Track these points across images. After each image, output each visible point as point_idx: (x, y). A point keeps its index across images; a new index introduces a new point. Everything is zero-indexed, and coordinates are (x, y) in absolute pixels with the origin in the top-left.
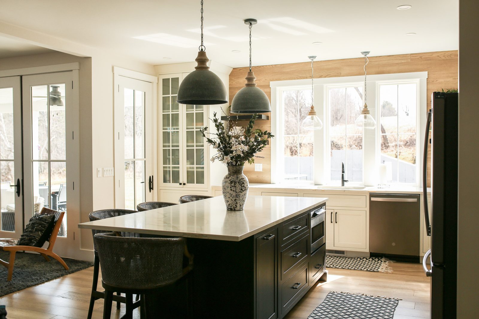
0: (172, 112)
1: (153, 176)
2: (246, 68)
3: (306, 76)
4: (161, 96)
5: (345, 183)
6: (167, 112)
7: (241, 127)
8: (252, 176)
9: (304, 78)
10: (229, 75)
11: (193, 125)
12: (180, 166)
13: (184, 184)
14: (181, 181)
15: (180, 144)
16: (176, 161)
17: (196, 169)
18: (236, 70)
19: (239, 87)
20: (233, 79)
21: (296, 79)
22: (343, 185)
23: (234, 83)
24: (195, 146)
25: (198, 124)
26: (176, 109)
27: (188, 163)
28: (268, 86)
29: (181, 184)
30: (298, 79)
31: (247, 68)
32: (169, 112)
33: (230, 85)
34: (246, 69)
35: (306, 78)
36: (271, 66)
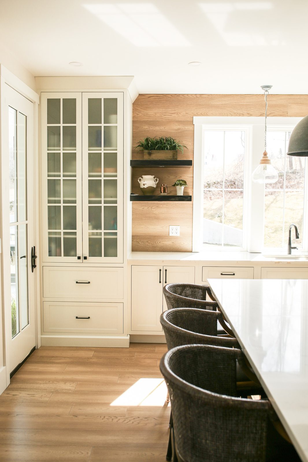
0: (63, 150)
1: (34, 247)
2: (158, 95)
3: (243, 113)
4: (45, 125)
5: (292, 250)
6: (54, 150)
7: (154, 176)
8: (164, 243)
9: (240, 116)
10: (134, 104)
11: (101, 172)
12: (78, 230)
13: (85, 258)
14: (79, 253)
15: (78, 199)
16: (71, 224)
17: (104, 235)
18: (143, 97)
19: (147, 121)
20: (139, 109)
21: (229, 116)
22: (290, 253)
23: (140, 115)
24: (103, 202)
25: (107, 169)
26: (71, 146)
27: (91, 227)
28: (191, 123)
29: (79, 258)
30: (232, 115)
31: (160, 95)
32: (60, 150)
33: (133, 117)
34: (158, 97)
35: (243, 115)
36: (195, 96)
